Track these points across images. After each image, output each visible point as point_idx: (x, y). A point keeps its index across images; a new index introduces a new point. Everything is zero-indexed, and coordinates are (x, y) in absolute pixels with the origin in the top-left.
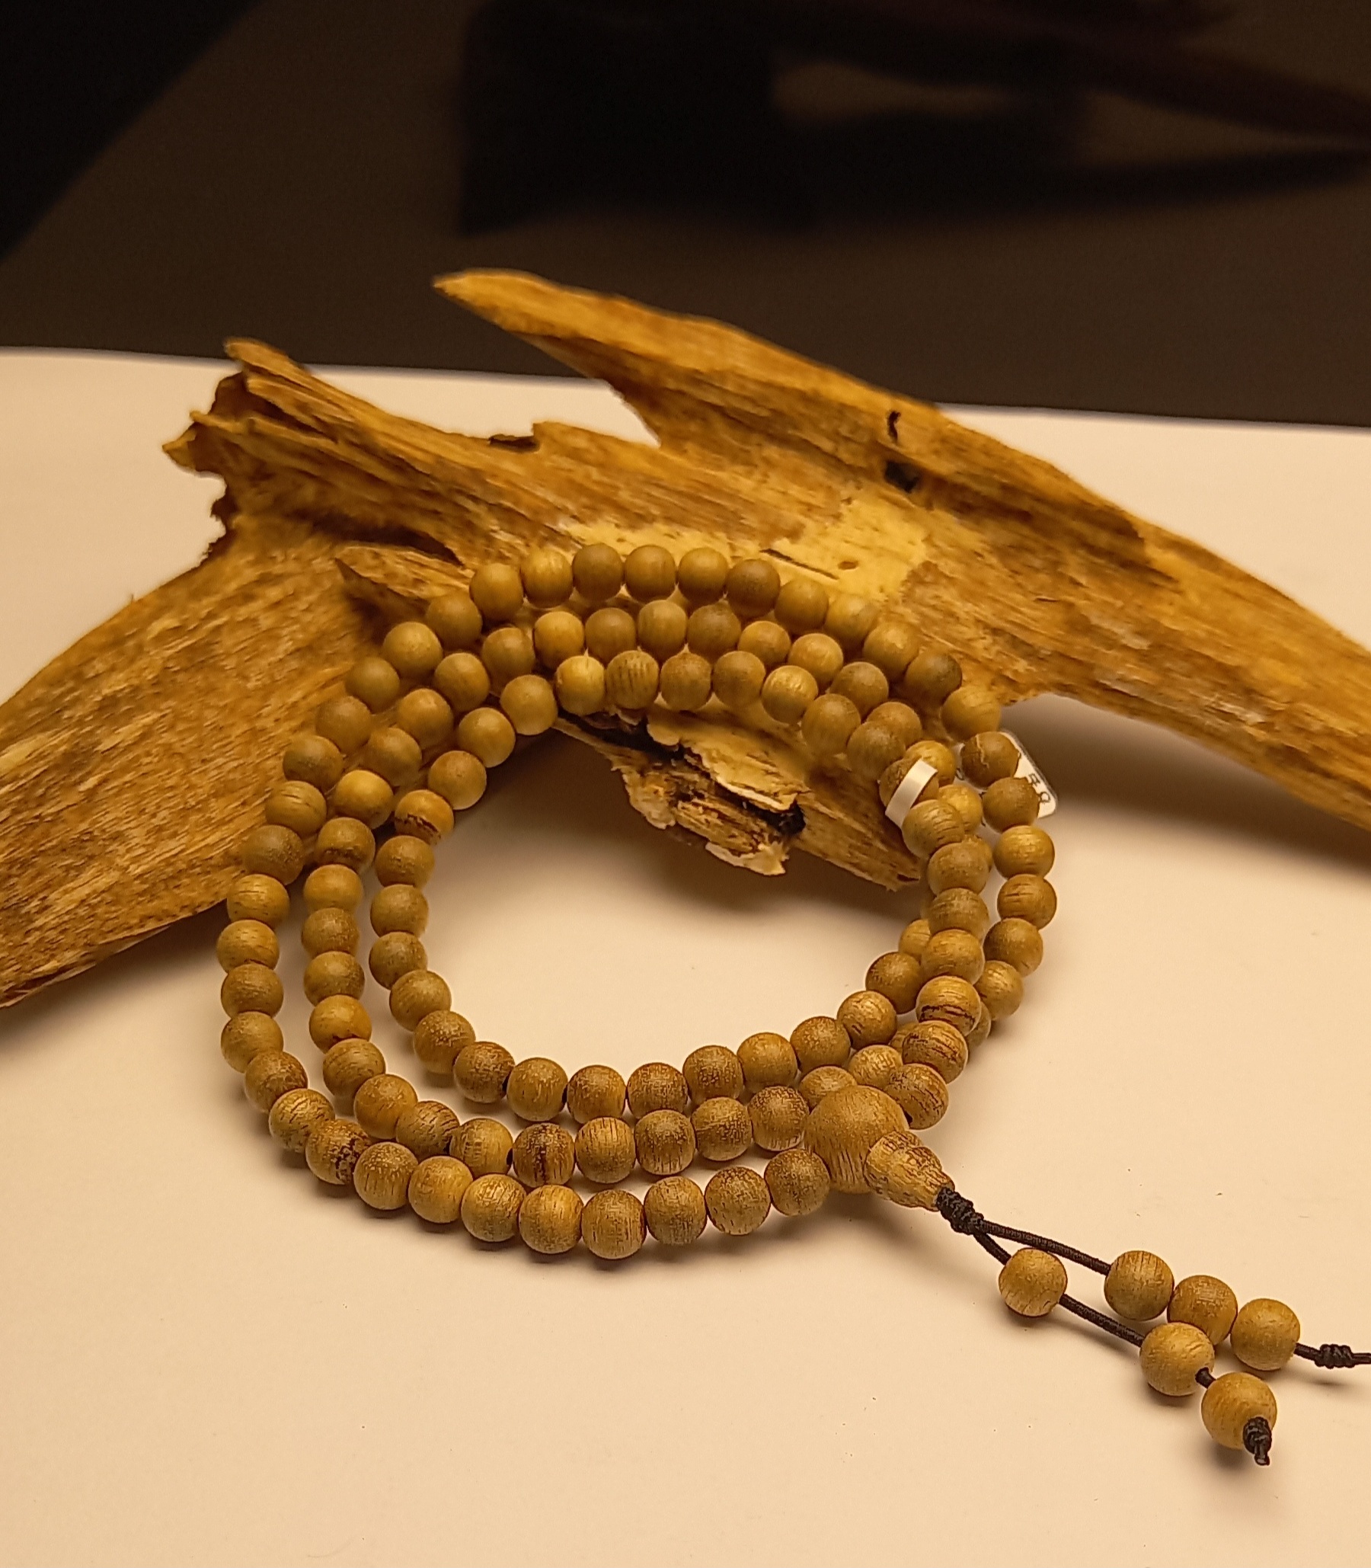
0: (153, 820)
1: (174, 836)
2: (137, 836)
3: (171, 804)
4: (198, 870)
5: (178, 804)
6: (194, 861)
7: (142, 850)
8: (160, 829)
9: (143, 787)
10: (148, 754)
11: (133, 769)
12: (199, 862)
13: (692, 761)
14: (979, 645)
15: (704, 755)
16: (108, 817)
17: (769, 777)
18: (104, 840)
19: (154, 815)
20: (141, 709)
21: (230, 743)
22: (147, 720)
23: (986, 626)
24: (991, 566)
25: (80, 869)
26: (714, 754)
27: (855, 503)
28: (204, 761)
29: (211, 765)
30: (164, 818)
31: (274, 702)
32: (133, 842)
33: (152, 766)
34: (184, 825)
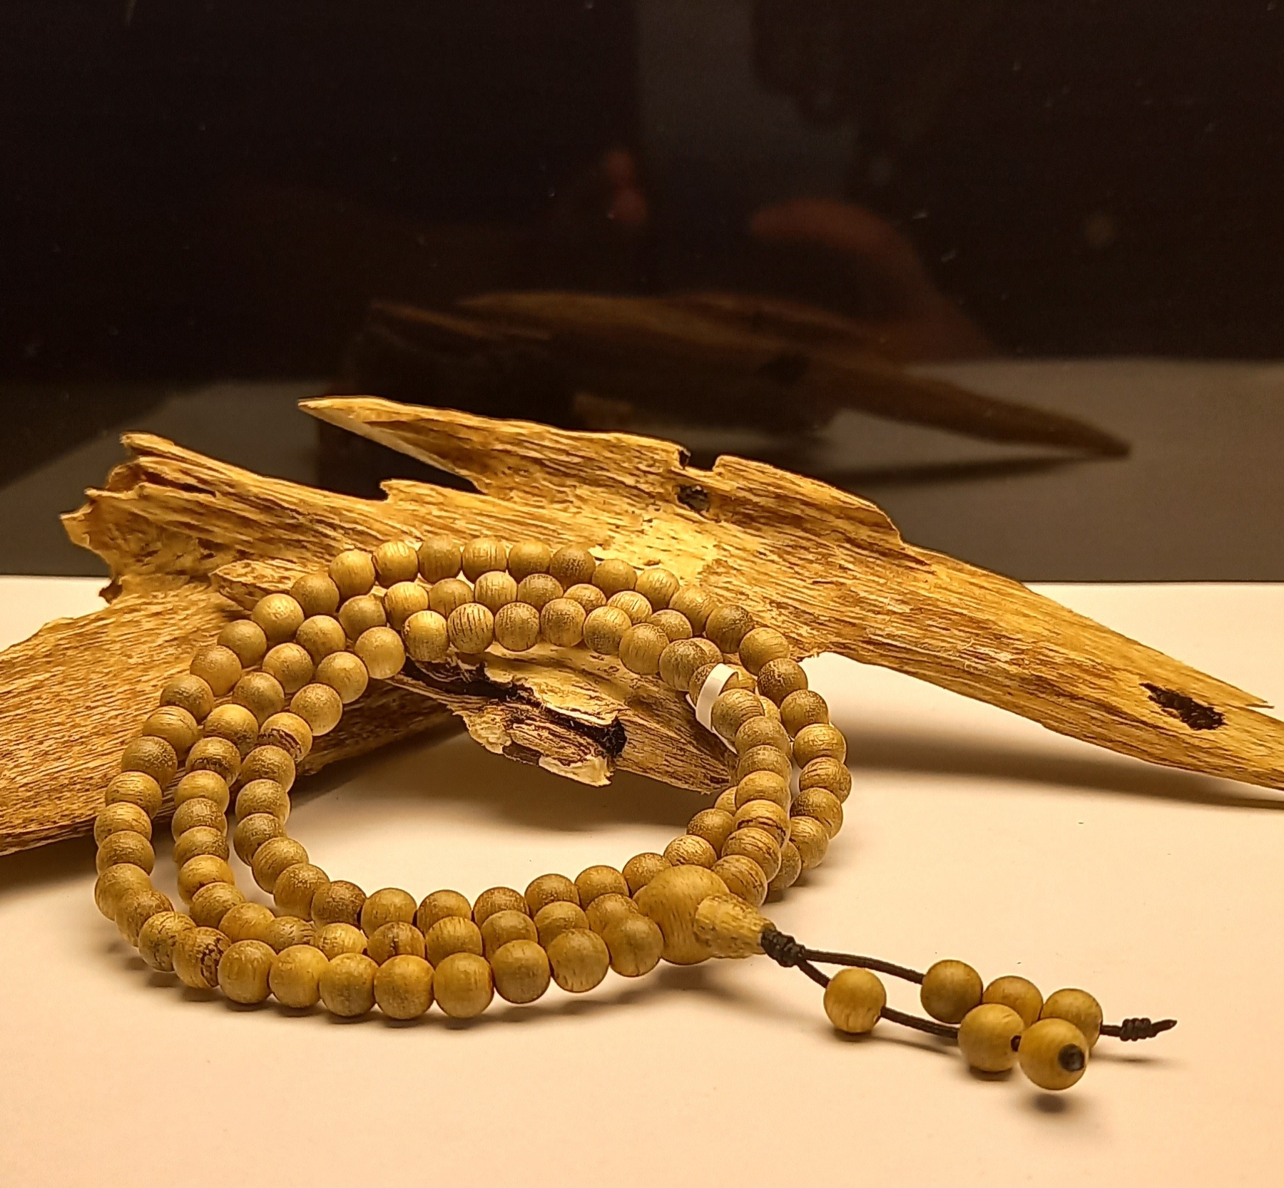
1: (60, 758)
3: (57, 736)
4: (78, 786)
5: (63, 737)
6: (75, 779)
8: (46, 753)
9: (34, 720)
10: (38, 698)
11: (25, 706)
12: (79, 781)
13: (524, 694)
14: (767, 615)
15: (534, 688)
17: (593, 702)
19: (41, 743)
21: (112, 697)
22: (39, 678)
23: (772, 602)
24: (773, 561)
26: (544, 687)
27: (655, 522)
28: (88, 708)
29: (95, 711)
30: (50, 746)
31: (152, 674)
32: (21, 760)
33: (41, 706)
34: (68, 752)
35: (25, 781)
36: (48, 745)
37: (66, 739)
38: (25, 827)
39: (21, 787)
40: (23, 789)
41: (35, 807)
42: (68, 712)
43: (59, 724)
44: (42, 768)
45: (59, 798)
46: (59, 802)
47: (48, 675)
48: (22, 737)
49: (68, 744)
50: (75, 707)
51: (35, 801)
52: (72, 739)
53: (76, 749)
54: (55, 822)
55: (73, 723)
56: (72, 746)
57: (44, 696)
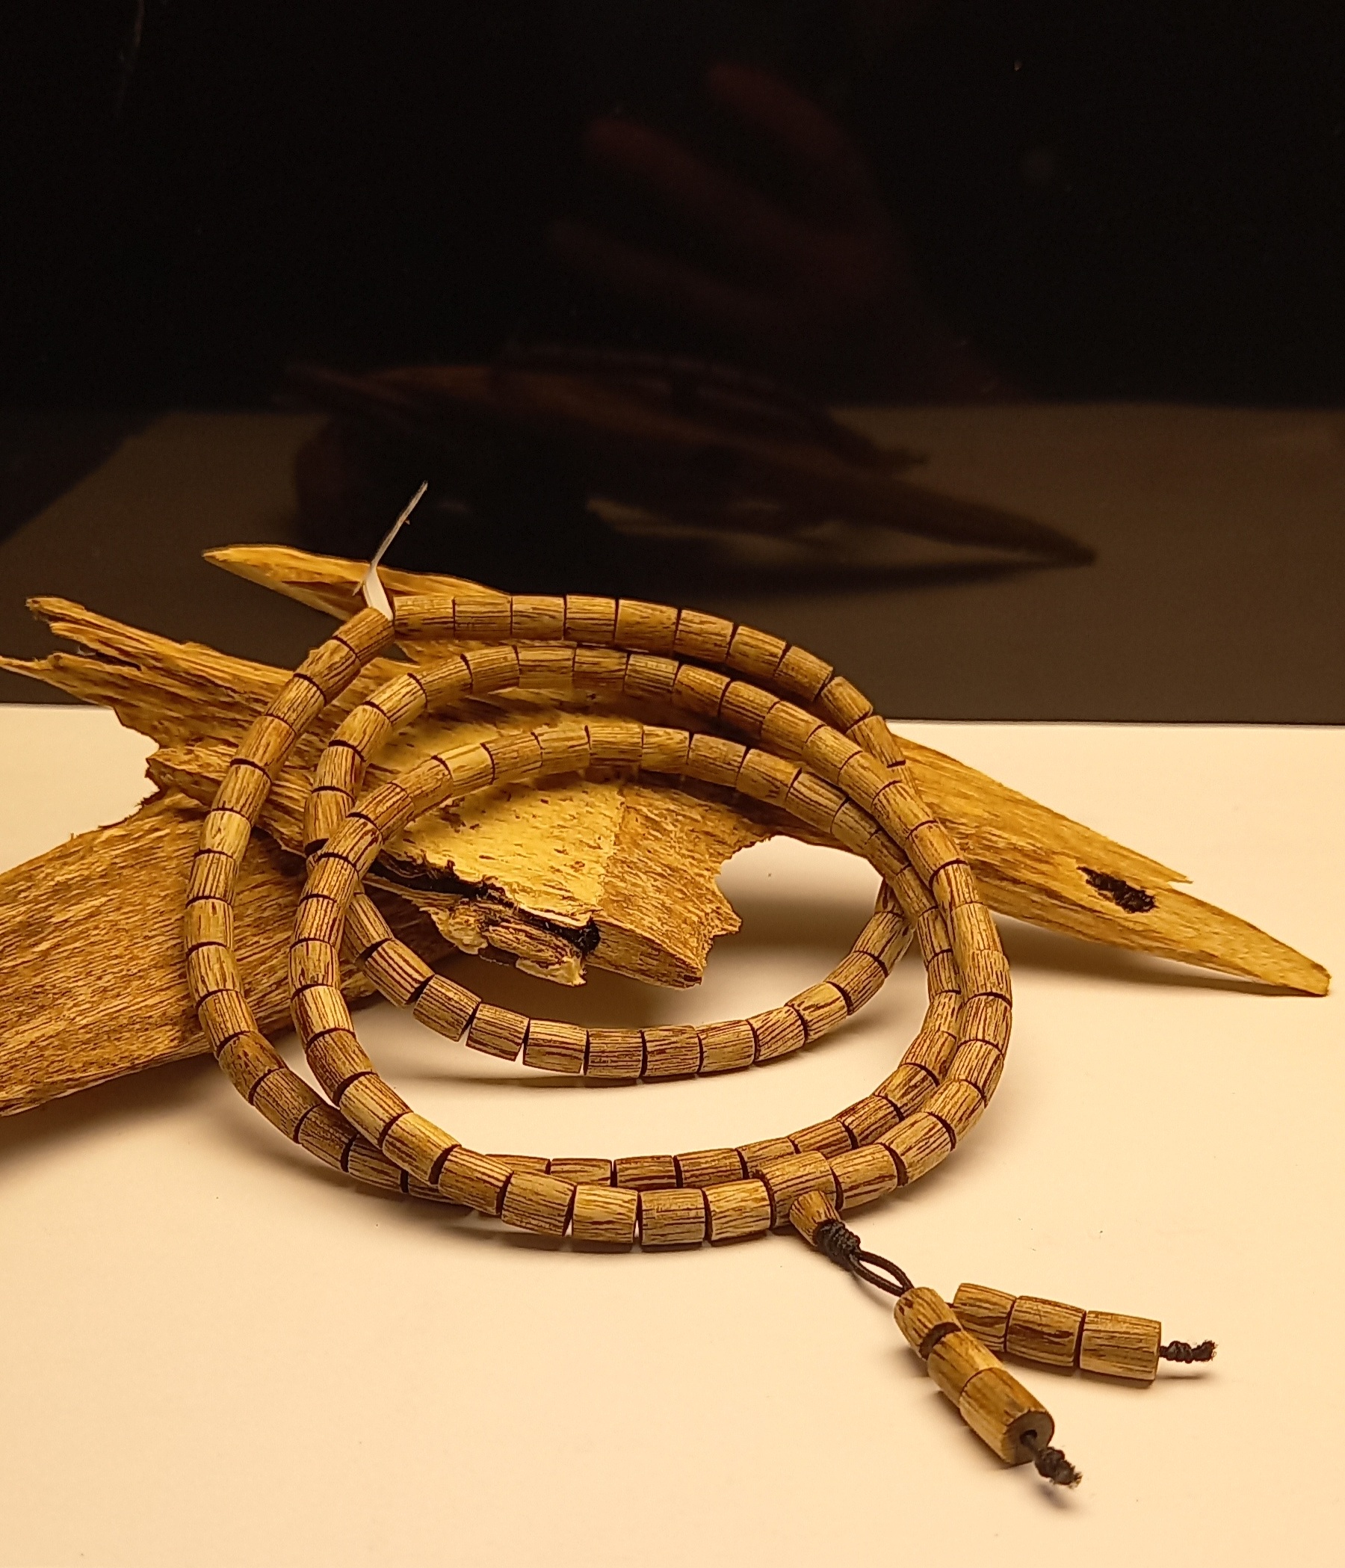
0: (98, 982)
1: (118, 996)
2: (84, 994)
3: (116, 970)
4: (137, 1026)
5: (122, 971)
6: (134, 1018)
7: (88, 1006)
8: (105, 990)
9: (92, 953)
10: (96, 928)
11: (83, 938)
12: (138, 1020)
13: (496, 894)
15: (506, 888)
16: (60, 975)
17: (564, 902)
18: (54, 994)
19: (100, 978)
20: (91, 894)
22: (97, 903)
25: (31, 1017)
30: (109, 981)
33: (99, 938)
34: (126, 988)
35: (84, 1022)
36: (106, 980)
37: (124, 973)
38: (85, 1071)
39: (80, 1029)
40: (82, 1031)
41: (94, 1049)
42: (125, 943)
43: (117, 957)
44: (102, 1008)
45: (118, 1039)
46: (118, 1044)
47: (104, 899)
48: (81, 973)
49: (128, 979)
50: (132, 937)
51: (94, 1043)
52: (130, 973)
53: (135, 983)
54: (114, 1065)
55: (130, 956)
56: (130, 981)
57: (102, 926)
